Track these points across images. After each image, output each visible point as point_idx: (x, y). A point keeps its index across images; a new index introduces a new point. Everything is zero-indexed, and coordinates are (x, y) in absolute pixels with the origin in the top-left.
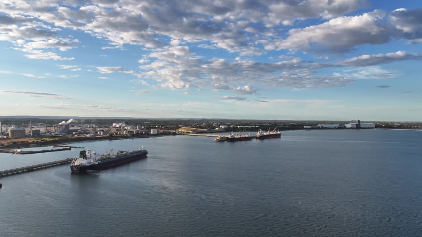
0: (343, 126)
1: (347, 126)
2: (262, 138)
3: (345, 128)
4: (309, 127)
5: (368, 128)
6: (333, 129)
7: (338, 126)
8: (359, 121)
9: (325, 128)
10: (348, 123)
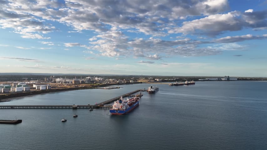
0: (220, 79)
1: (222, 79)
2: (188, 84)
3: (221, 80)
4: (202, 80)
5: (234, 80)
6: (215, 81)
7: (217, 79)
8: (229, 77)
9: (211, 80)
10: (223, 78)
